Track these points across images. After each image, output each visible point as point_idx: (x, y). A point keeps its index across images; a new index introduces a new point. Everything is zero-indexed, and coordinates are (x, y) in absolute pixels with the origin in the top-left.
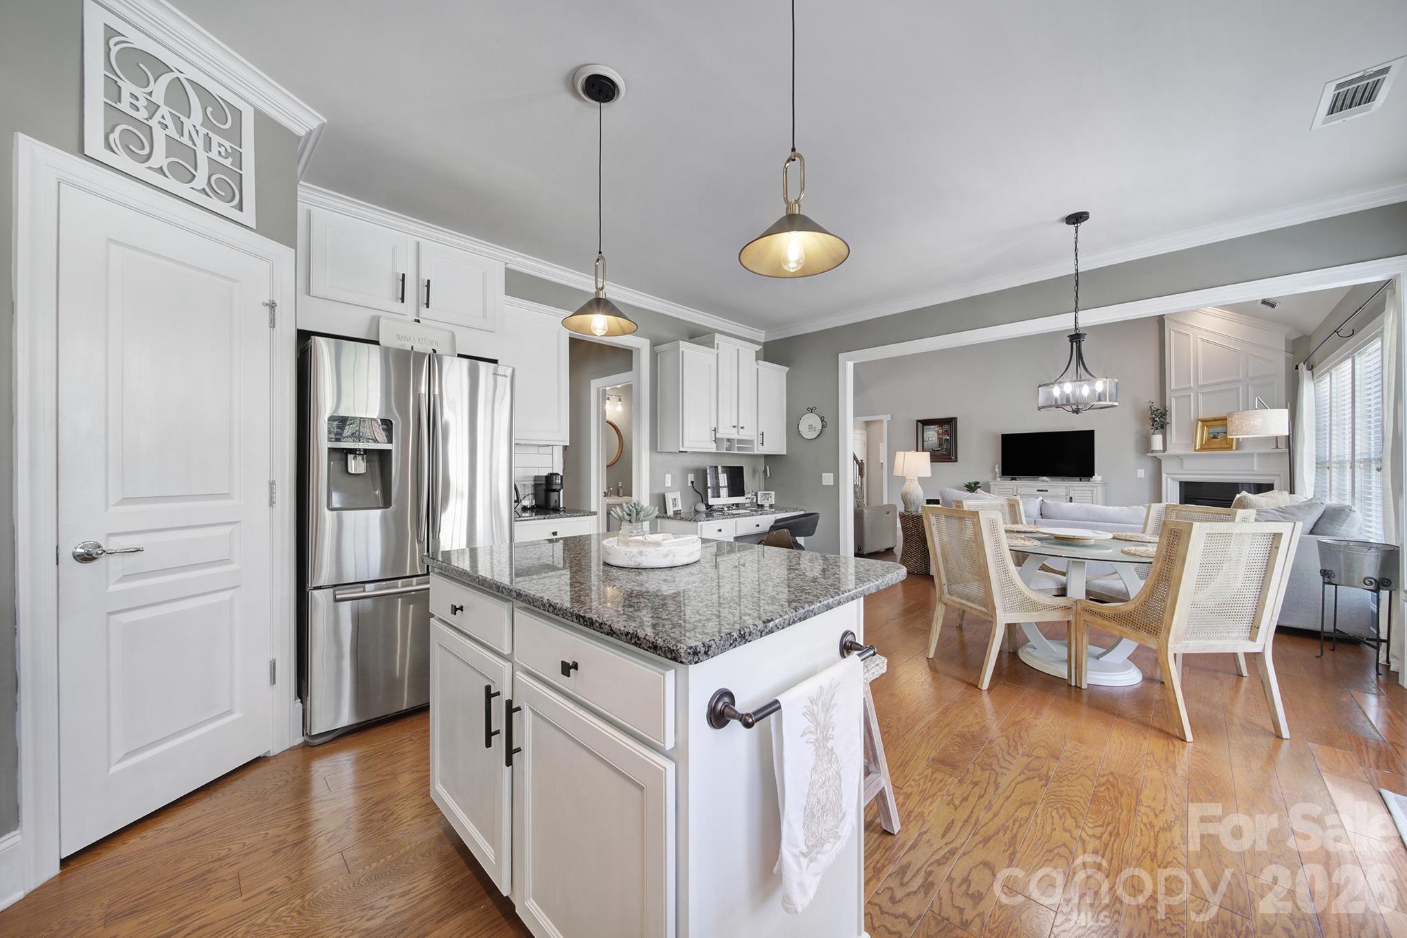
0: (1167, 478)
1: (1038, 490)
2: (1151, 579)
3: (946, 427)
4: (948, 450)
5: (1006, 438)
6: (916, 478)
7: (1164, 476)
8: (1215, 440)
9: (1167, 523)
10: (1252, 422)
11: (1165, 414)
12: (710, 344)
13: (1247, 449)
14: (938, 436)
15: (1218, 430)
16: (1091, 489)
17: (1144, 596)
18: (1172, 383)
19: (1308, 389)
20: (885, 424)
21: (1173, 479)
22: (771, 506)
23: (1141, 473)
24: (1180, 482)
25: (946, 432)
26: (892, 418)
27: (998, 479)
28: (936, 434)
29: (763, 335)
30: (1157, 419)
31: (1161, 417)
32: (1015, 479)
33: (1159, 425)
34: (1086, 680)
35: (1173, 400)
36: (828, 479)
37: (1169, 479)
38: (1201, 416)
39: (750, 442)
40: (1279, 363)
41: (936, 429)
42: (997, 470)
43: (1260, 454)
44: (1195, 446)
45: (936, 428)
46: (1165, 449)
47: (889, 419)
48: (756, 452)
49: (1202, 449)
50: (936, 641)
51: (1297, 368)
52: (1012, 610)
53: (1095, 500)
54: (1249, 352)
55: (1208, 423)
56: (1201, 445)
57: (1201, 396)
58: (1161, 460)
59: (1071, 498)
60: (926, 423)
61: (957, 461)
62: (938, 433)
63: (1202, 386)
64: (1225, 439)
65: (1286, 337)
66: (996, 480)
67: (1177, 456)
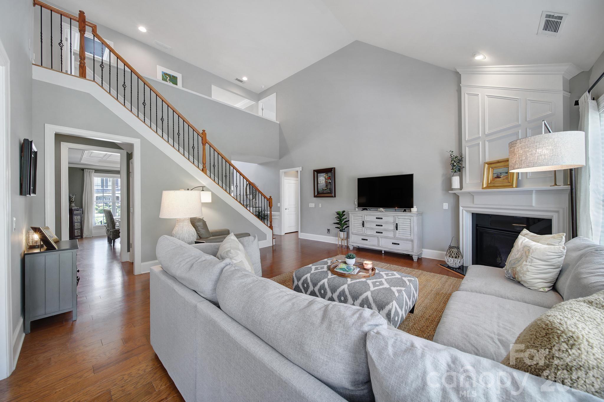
0: (463, 210)
1: (376, 218)
3: (329, 174)
4: (331, 190)
5: (360, 180)
7: (461, 208)
8: (498, 179)
11: (461, 161)
13: (527, 186)
14: (325, 180)
15: (501, 170)
16: (410, 218)
18: (467, 136)
20: (299, 172)
21: (467, 211)
23: (446, 206)
24: (473, 214)
25: (329, 178)
27: (357, 209)
28: (324, 179)
30: (455, 164)
31: (459, 162)
32: (366, 209)
33: (457, 169)
35: (467, 149)
37: (464, 211)
38: (488, 160)
40: (556, 102)
42: (356, 203)
44: (483, 185)
45: (324, 175)
46: (461, 188)
47: (301, 170)
49: (488, 187)
51: (577, 102)
53: (412, 231)
54: (527, 99)
55: (493, 165)
56: (488, 183)
57: (487, 143)
58: (459, 196)
59: (397, 224)
60: (318, 172)
61: (335, 197)
62: (325, 178)
63: (487, 135)
64: (507, 178)
65: (563, 78)
66: (355, 210)
67: (469, 193)
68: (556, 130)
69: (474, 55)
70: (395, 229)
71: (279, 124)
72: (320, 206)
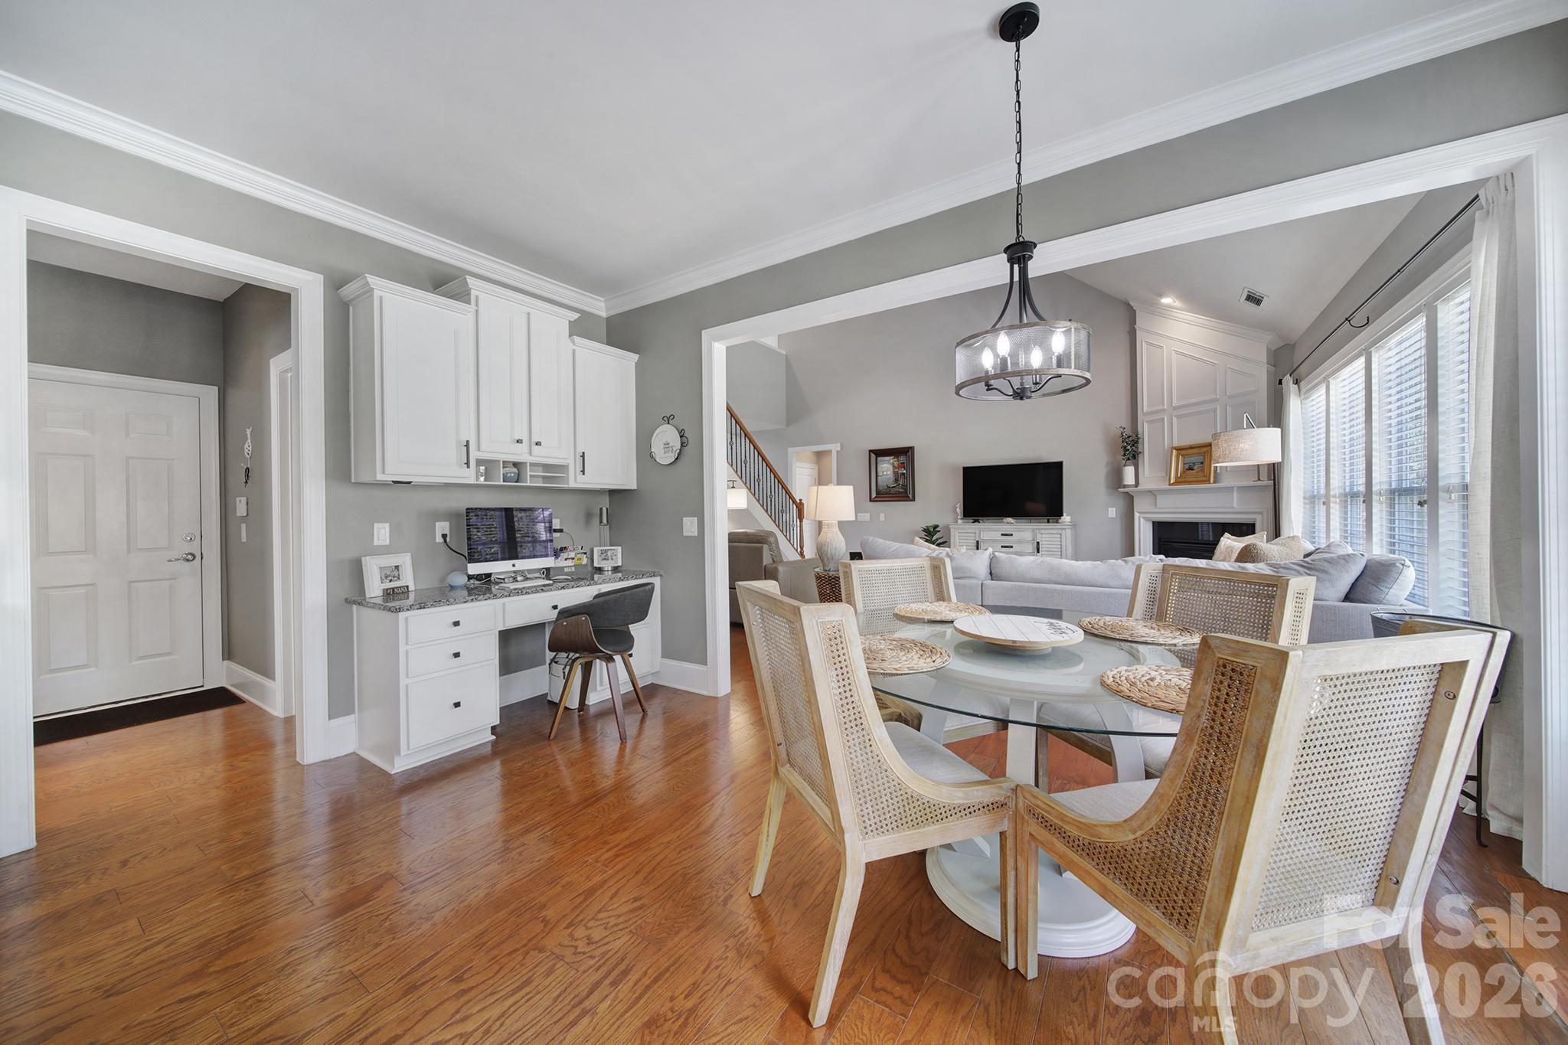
0: (1139, 518)
1: (1002, 535)
2: (1172, 780)
3: (903, 459)
4: (905, 487)
5: (967, 471)
6: (836, 522)
7: (1137, 515)
8: (1190, 471)
9: (1212, 642)
10: (1241, 445)
11: (1137, 442)
12: (462, 295)
13: (1225, 482)
14: (894, 469)
15: (1194, 459)
16: (1060, 532)
17: (1155, 820)
18: (1145, 404)
19: (1295, 406)
20: (834, 454)
21: (1146, 519)
22: (616, 569)
23: (1112, 512)
24: (1154, 523)
25: (902, 465)
26: (841, 449)
27: (960, 521)
28: (891, 468)
29: (603, 305)
30: (1129, 447)
31: (1133, 445)
32: (978, 521)
33: (1131, 455)
34: (1035, 947)
35: (1146, 425)
36: (690, 526)
37: (1142, 519)
38: (1176, 444)
39: (563, 468)
40: (1260, 377)
41: (891, 461)
42: (958, 510)
43: (1241, 489)
44: (1170, 479)
45: (891, 459)
46: (1137, 484)
47: (839, 449)
48: (572, 485)
49: (1177, 483)
50: (768, 858)
51: (1280, 382)
52: (880, 829)
53: (1064, 551)
54: (1228, 366)
55: (1183, 452)
56: (1176, 477)
57: (1175, 420)
58: (1133, 497)
59: (1038, 543)
60: (880, 453)
61: (914, 500)
62: (894, 466)
63: (1175, 408)
64: (1202, 471)
65: (1267, 347)
66: (957, 522)
67: (1150, 491)
68: (1260, 426)
69: (1161, 296)
70: (1036, 552)
71: (786, 355)
72: (882, 517)
